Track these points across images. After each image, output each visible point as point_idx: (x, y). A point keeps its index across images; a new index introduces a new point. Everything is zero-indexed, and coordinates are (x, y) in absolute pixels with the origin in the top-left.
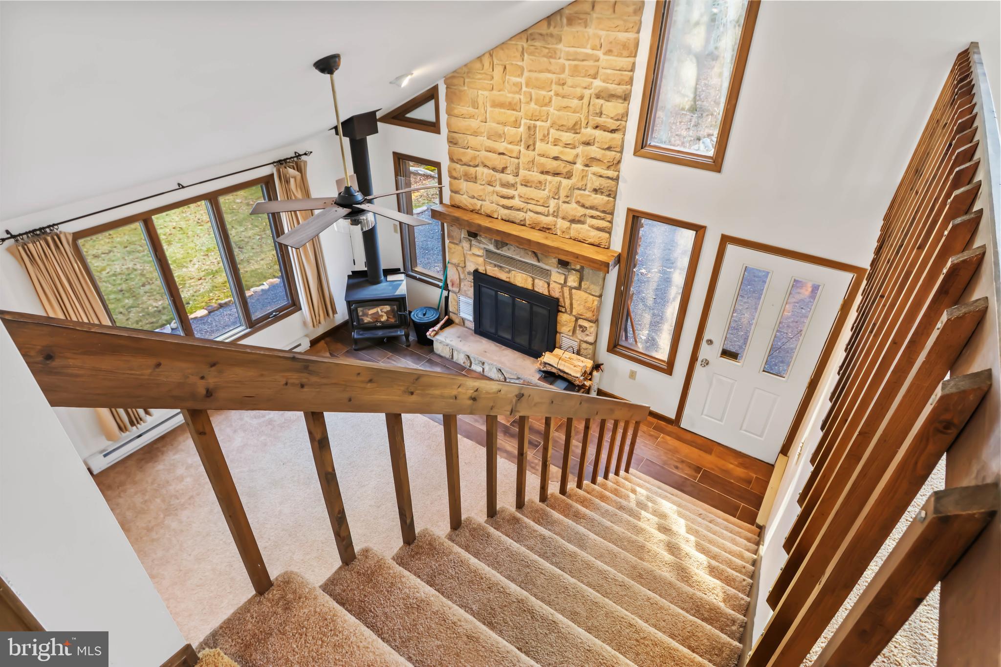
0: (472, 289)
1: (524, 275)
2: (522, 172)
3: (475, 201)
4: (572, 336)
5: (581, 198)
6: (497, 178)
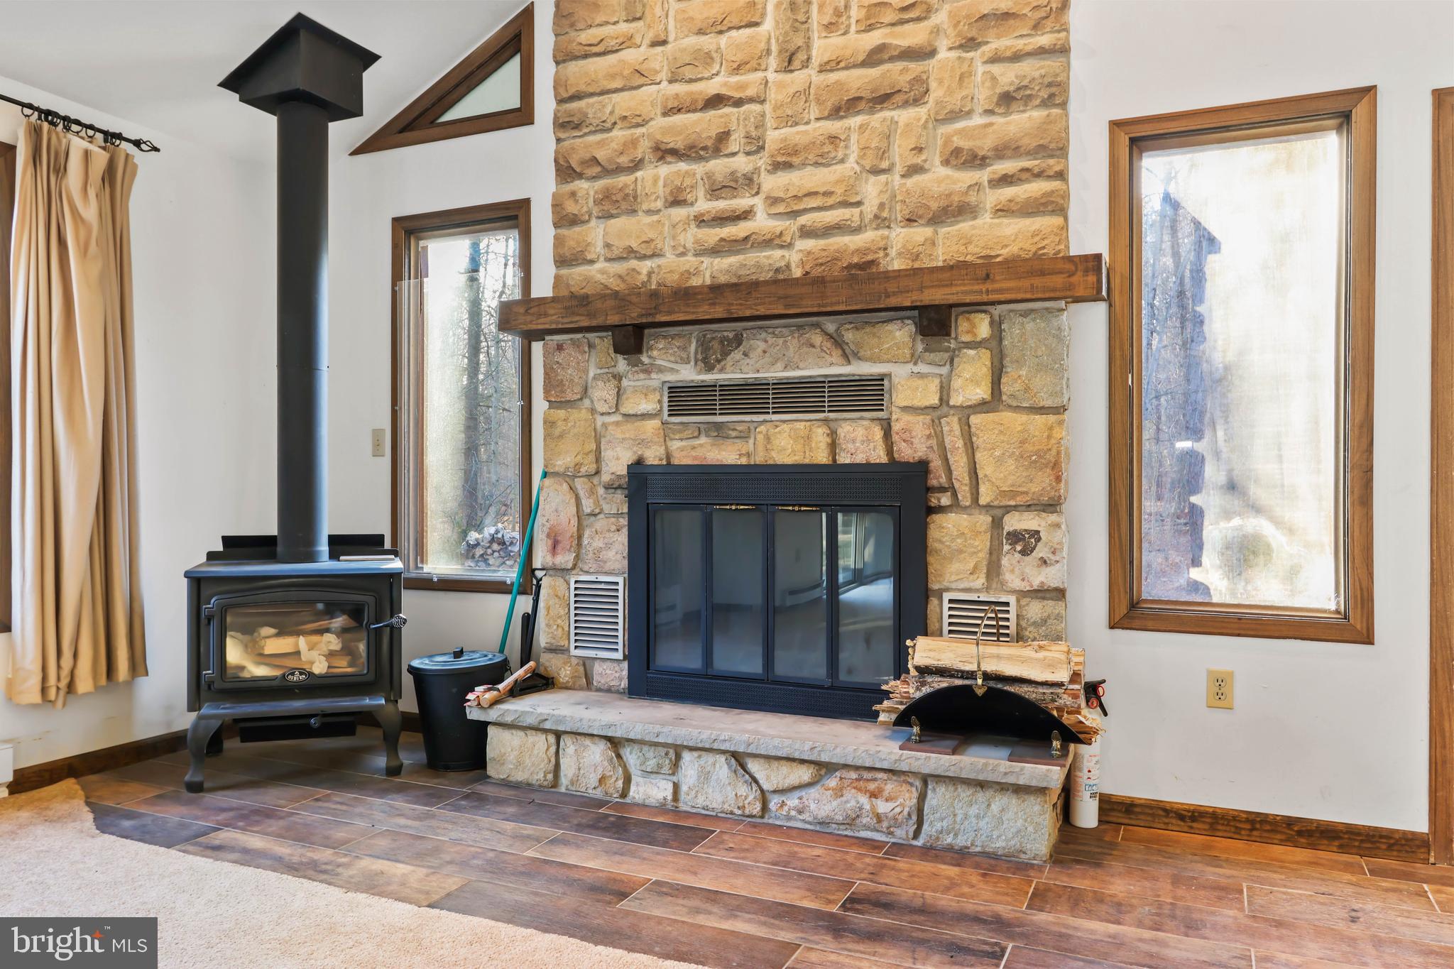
0: (622, 539)
1: (801, 425)
2: (773, 137)
3: (634, 263)
4: (987, 589)
5: (958, 142)
6: (698, 177)
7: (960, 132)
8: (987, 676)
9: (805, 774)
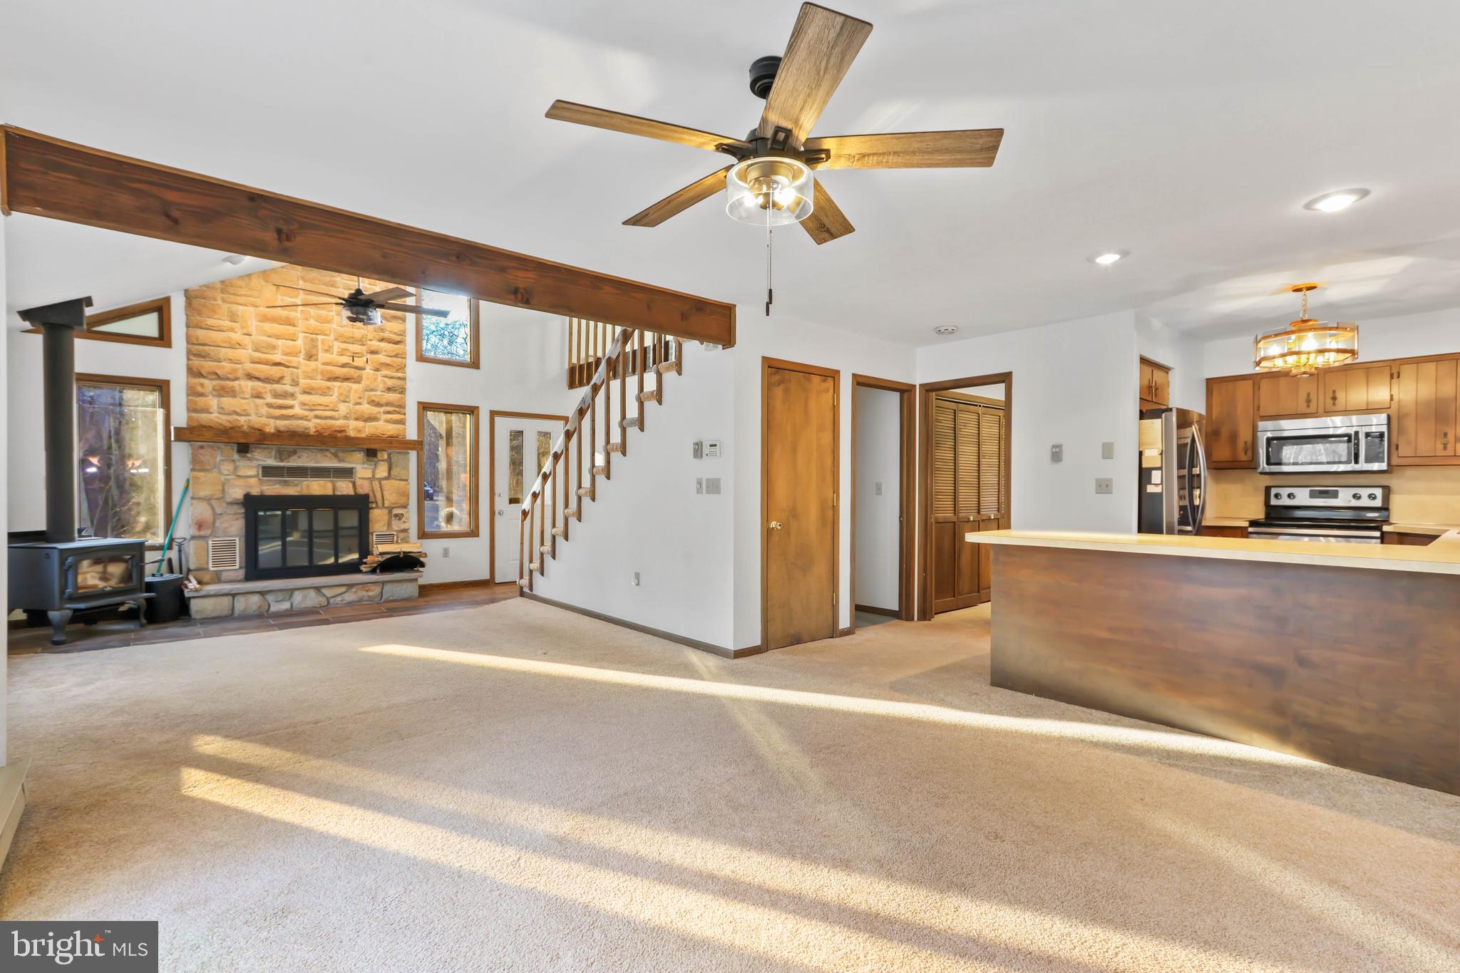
0: (240, 522)
1: (321, 482)
2: (303, 382)
3: (235, 417)
4: (387, 531)
5: (373, 398)
6: (268, 389)
7: (374, 395)
8: (404, 552)
9: (343, 589)
